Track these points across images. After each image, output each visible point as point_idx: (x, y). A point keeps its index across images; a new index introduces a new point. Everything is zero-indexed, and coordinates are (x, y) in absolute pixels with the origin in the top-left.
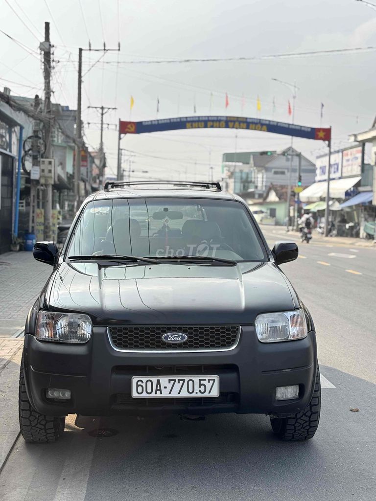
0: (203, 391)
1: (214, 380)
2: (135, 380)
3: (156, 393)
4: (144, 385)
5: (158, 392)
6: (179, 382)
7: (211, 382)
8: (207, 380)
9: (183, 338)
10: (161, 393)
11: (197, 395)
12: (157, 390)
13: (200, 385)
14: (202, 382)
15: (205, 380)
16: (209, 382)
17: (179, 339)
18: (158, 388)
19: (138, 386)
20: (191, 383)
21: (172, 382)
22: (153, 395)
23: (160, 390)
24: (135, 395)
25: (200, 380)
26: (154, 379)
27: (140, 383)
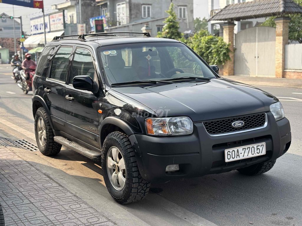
0: (258, 152)
1: (263, 145)
2: (226, 151)
3: (237, 158)
4: (231, 154)
5: (238, 157)
6: (247, 149)
7: (262, 146)
8: (260, 146)
9: (242, 123)
10: (239, 157)
11: (256, 155)
12: (237, 155)
13: (257, 149)
14: (258, 147)
15: (259, 146)
16: (261, 147)
17: (240, 124)
18: (238, 154)
19: (228, 155)
20: (253, 148)
21: (244, 150)
22: (235, 159)
23: (239, 155)
24: (227, 160)
25: (257, 146)
26: (235, 149)
27: (229, 153)
